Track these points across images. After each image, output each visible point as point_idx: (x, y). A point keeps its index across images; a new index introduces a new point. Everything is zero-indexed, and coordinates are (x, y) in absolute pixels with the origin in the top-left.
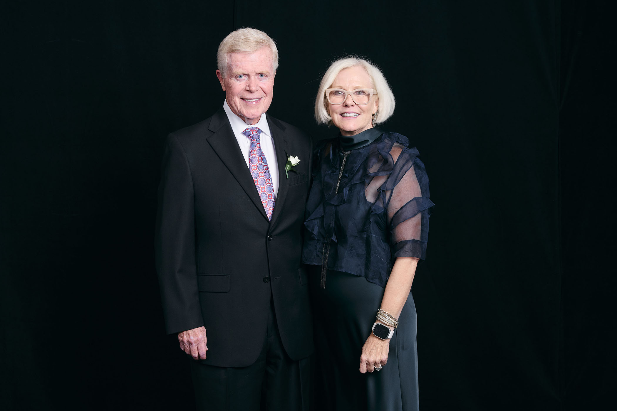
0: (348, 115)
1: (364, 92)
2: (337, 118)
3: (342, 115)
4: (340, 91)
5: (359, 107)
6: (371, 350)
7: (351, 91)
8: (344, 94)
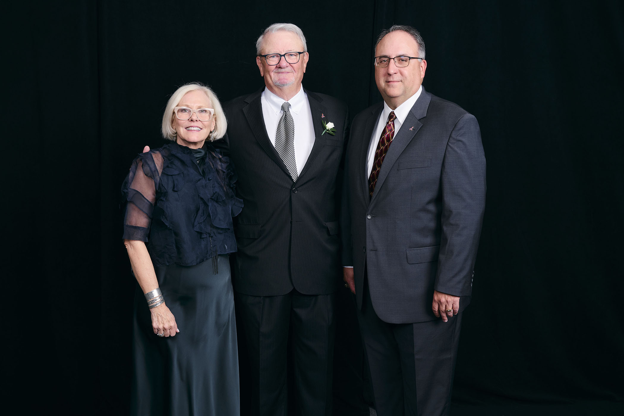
0: (192, 129)
2: (183, 131)
3: (187, 129)
5: (202, 123)
7: (195, 109)
8: (190, 111)
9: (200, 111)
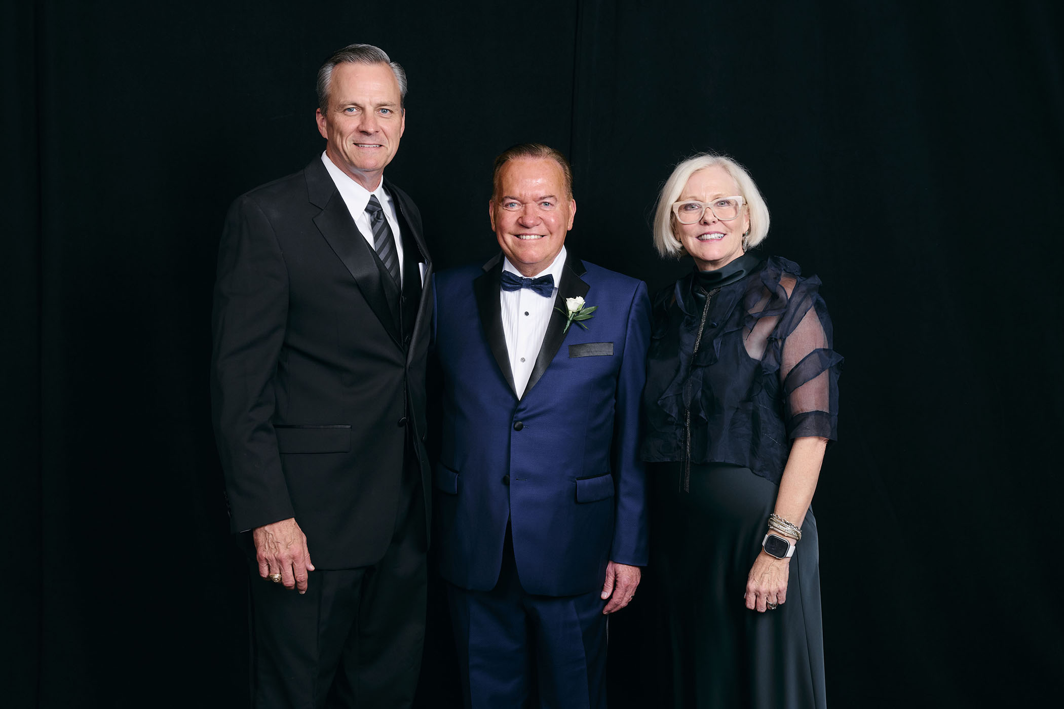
0: (709, 237)
1: (728, 202)
2: (693, 243)
3: (700, 238)
4: (693, 204)
5: (724, 224)
6: (762, 575)
7: (709, 202)
8: (700, 207)
9: (719, 204)
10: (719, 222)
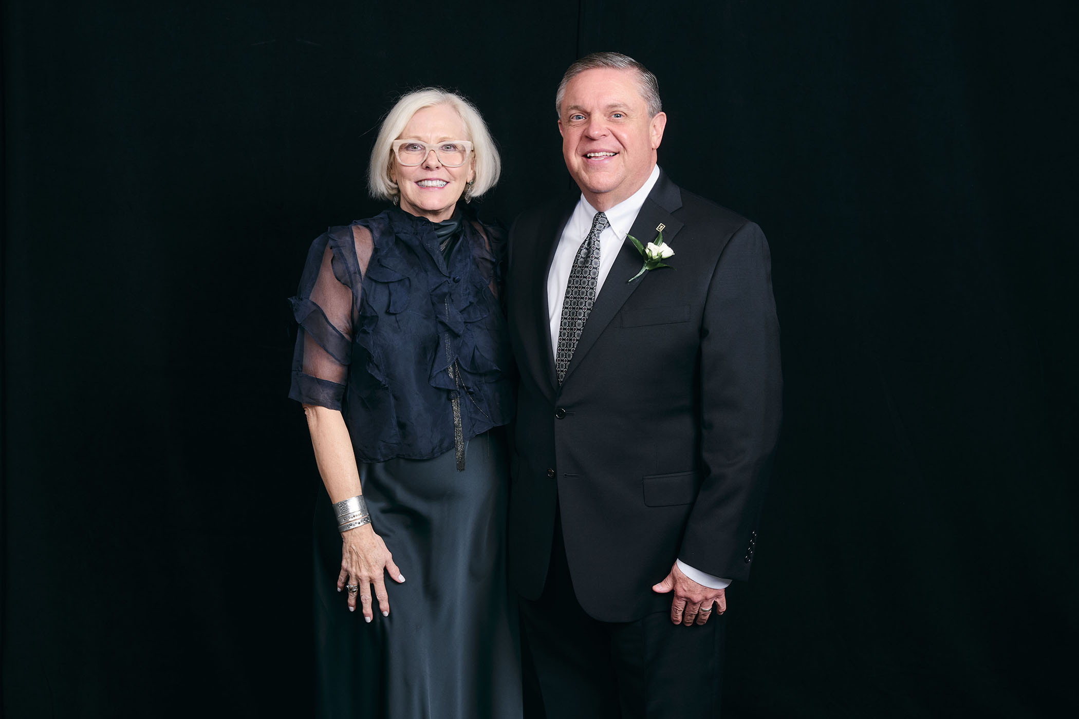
1: (455, 147)
2: (412, 188)
3: (419, 183)
4: (416, 144)
5: (447, 170)
7: (434, 144)
8: (424, 148)
9: (444, 147)
10: (443, 168)
